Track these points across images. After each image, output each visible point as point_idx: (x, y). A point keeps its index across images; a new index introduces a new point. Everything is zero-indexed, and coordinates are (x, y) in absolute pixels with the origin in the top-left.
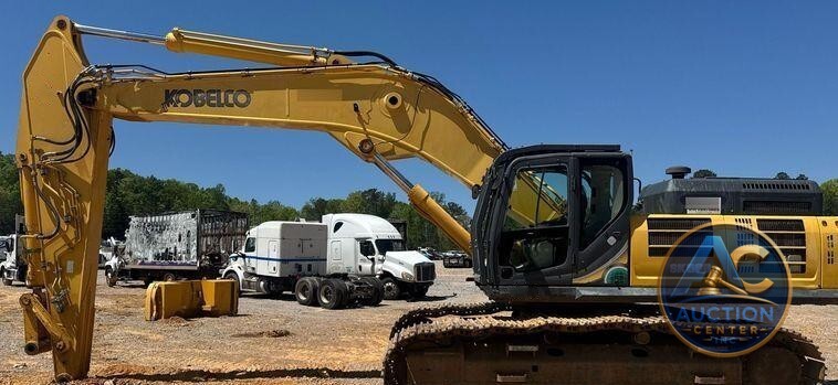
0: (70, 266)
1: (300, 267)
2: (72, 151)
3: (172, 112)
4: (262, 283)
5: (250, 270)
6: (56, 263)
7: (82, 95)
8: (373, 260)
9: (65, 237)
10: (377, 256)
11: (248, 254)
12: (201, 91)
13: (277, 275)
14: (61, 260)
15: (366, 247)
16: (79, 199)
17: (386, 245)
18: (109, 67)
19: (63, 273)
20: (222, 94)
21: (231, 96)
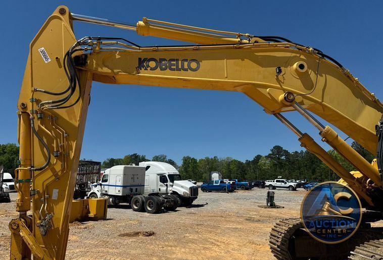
0: (55, 194)
1: (131, 190)
2: (67, 99)
3: (144, 73)
4: (111, 199)
5: (104, 192)
6: (44, 192)
7: (77, 57)
8: (167, 185)
9: (53, 170)
10: (169, 183)
11: (103, 183)
12: (165, 60)
13: (121, 194)
14: (48, 189)
15: (163, 179)
16: (67, 139)
17: (173, 178)
18: (100, 39)
19: (49, 200)
20: (180, 62)
21: (186, 64)
